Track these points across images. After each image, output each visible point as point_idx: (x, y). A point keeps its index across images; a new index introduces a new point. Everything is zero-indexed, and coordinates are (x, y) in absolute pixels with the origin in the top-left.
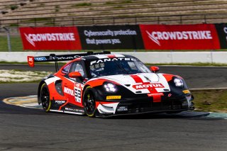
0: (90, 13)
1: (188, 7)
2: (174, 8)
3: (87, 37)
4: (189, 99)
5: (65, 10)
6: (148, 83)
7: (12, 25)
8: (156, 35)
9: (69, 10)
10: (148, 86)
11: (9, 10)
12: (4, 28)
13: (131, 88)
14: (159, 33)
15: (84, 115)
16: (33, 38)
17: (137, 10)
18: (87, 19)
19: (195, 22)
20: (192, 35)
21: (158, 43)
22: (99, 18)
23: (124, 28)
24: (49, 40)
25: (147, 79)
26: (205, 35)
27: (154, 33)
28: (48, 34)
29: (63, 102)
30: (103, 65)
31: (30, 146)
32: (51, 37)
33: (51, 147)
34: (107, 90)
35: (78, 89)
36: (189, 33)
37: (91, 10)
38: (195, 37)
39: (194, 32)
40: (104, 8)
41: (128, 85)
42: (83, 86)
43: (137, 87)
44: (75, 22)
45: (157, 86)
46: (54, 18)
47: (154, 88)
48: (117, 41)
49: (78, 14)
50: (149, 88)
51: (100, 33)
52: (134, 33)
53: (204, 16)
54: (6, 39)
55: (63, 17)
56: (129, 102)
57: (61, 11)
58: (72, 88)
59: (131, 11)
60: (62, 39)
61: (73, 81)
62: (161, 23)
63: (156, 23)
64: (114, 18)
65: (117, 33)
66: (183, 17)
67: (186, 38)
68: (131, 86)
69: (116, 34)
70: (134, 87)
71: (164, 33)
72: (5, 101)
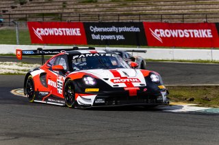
0: (96, 10)
1: (190, 6)
2: (177, 7)
3: (93, 33)
4: (163, 94)
5: (72, 7)
6: (126, 78)
7: (21, 19)
8: (158, 33)
9: (76, 7)
10: (125, 80)
11: (18, 5)
12: (13, 22)
13: (109, 82)
14: (161, 30)
15: (66, 106)
16: (41, 32)
17: (141, 8)
18: (92, 15)
19: (196, 21)
20: (193, 33)
21: (160, 40)
22: (104, 15)
23: (128, 25)
24: (56, 34)
25: (126, 74)
26: (206, 34)
27: (157, 30)
28: (56, 29)
29: (47, 93)
30: (84, 60)
31: (37, 136)
32: (58, 32)
33: (57, 137)
34: (87, 83)
35: (60, 81)
36: (191, 31)
37: (97, 7)
38: (196, 35)
39: (195, 31)
40: (109, 5)
41: (107, 79)
42: (64, 79)
43: (115, 81)
44: (81, 18)
45: (134, 80)
46: (61, 14)
47: (130, 82)
48: (122, 37)
49: (84, 10)
50: (126, 83)
51: (105, 30)
52: (137, 30)
53: (206, 15)
54: (14, 33)
55: (69, 13)
56: (106, 95)
57: (68, 7)
58: (55, 81)
59: (135, 8)
60: (68, 33)
61: (56, 73)
62: (164, 21)
63: (159, 21)
64: (119, 15)
65: (121, 29)
66: (185, 16)
67: (188, 36)
68: (109, 80)
69: (120, 31)
70: (112, 80)
71: (167, 31)
72: (13, 92)
